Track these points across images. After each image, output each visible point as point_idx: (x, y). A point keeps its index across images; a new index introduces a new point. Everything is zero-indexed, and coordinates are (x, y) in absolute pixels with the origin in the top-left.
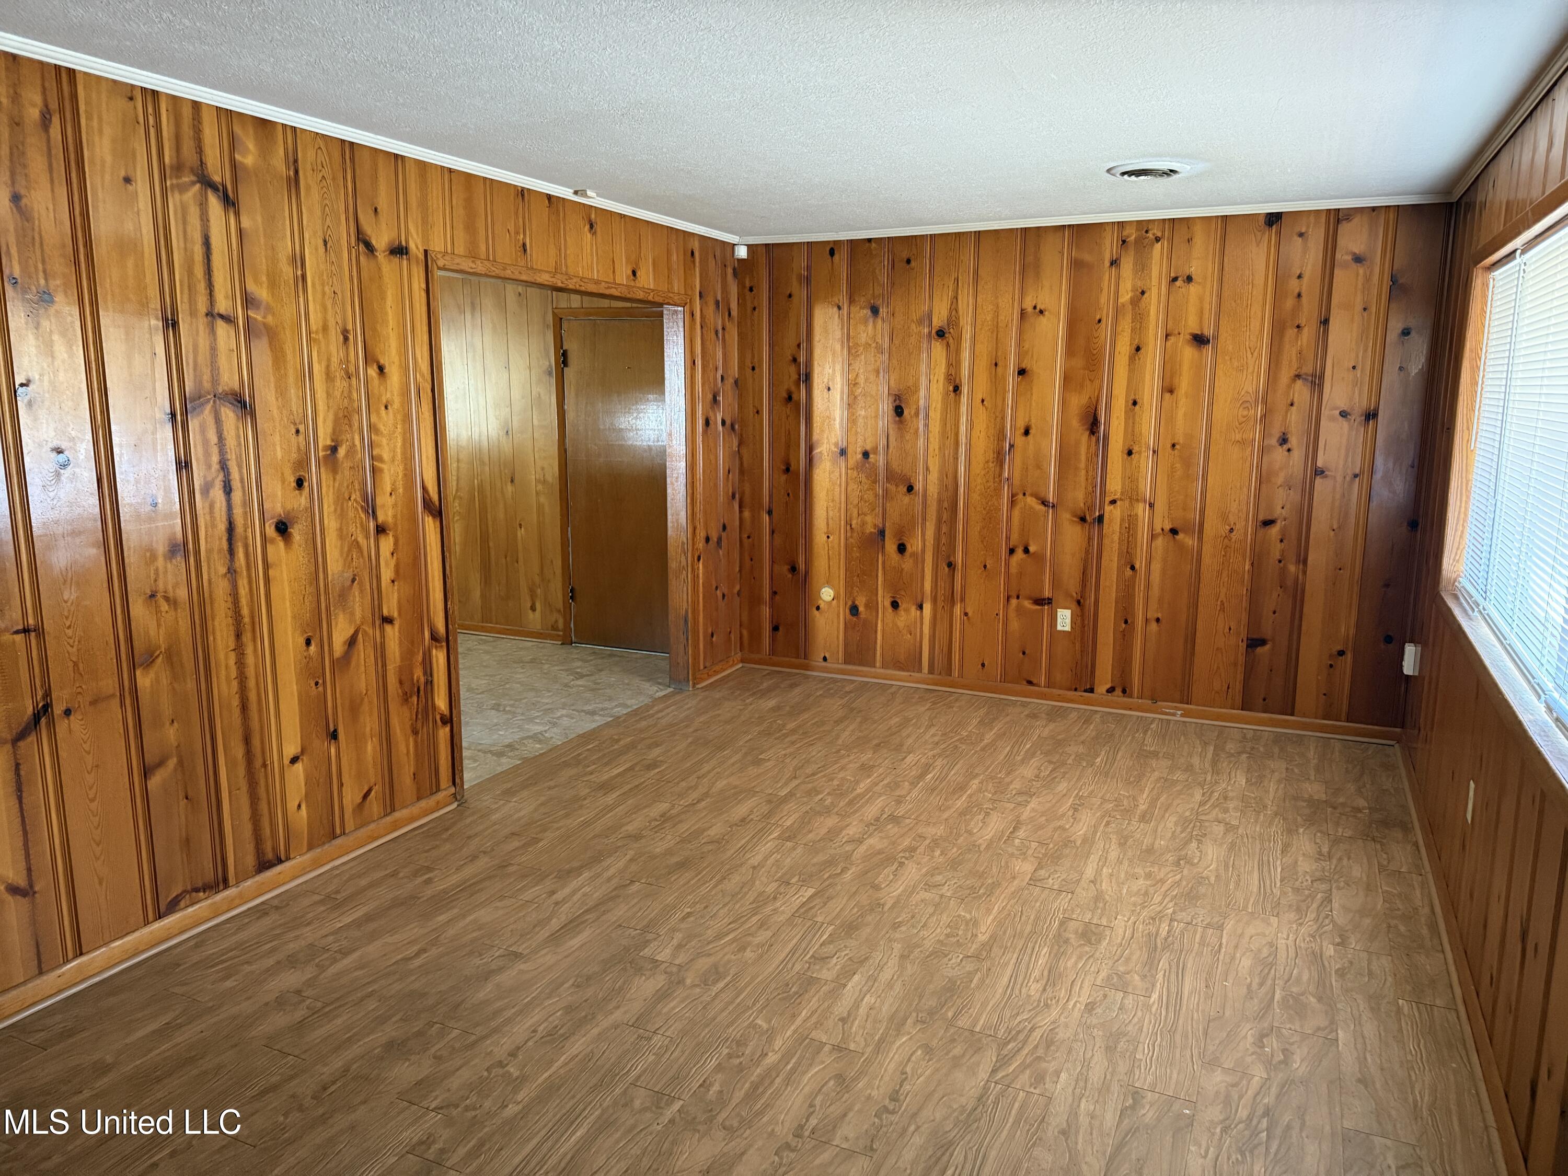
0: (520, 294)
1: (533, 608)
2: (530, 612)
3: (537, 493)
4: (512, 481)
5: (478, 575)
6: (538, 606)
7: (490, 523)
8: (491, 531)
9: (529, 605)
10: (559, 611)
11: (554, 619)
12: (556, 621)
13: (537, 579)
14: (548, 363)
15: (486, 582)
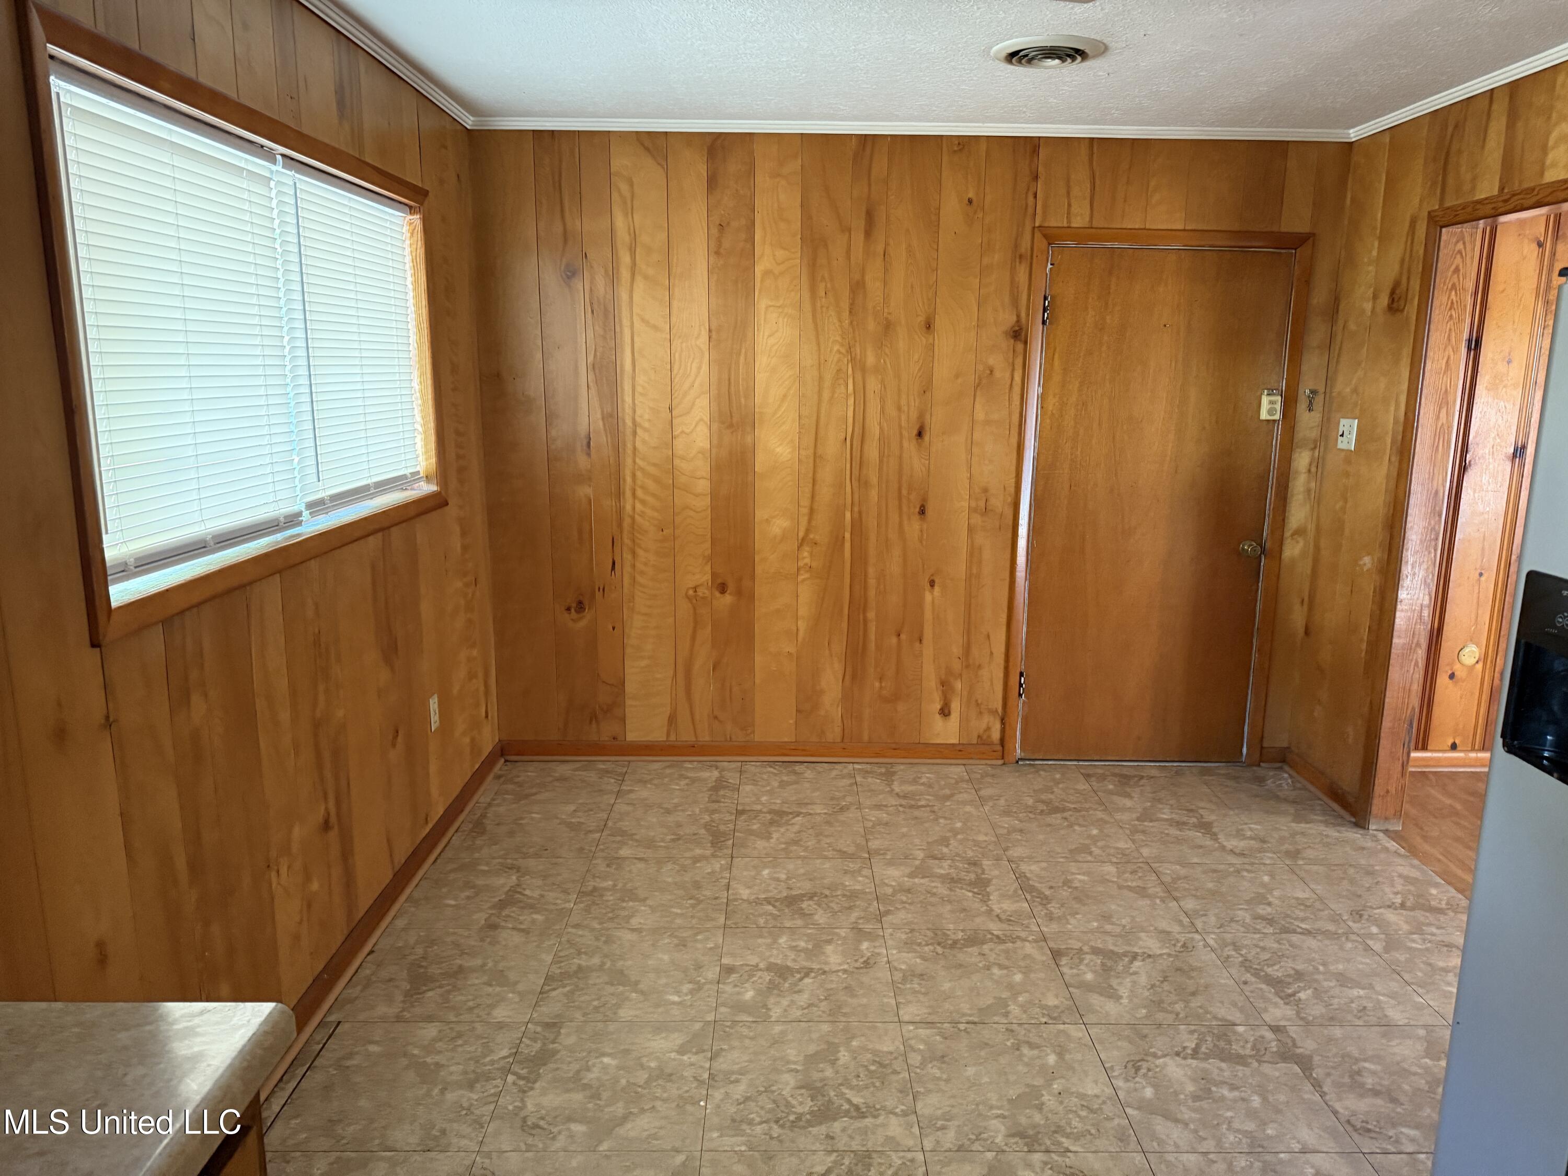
0: (970, 201)
1: (945, 712)
2: (938, 717)
3: (971, 529)
4: (922, 512)
5: (838, 667)
6: (955, 706)
7: (872, 582)
8: (872, 593)
9: (938, 706)
10: (993, 712)
11: (984, 726)
12: (988, 729)
13: (957, 666)
14: (1015, 318)
15: (854, 677)
